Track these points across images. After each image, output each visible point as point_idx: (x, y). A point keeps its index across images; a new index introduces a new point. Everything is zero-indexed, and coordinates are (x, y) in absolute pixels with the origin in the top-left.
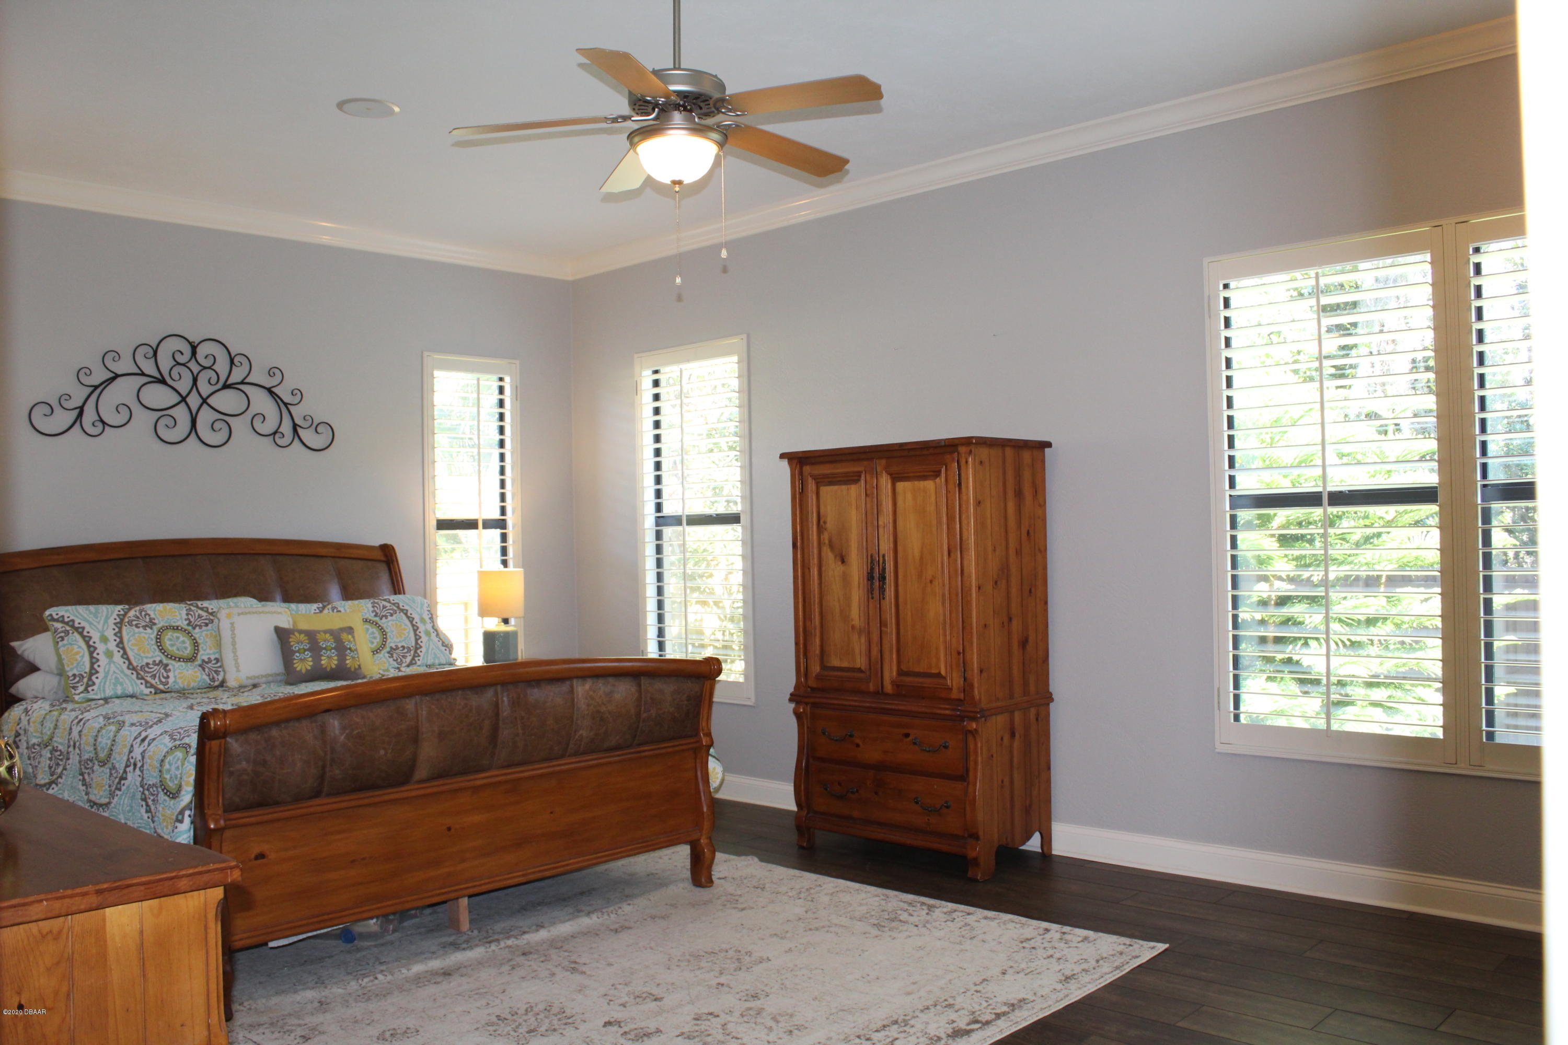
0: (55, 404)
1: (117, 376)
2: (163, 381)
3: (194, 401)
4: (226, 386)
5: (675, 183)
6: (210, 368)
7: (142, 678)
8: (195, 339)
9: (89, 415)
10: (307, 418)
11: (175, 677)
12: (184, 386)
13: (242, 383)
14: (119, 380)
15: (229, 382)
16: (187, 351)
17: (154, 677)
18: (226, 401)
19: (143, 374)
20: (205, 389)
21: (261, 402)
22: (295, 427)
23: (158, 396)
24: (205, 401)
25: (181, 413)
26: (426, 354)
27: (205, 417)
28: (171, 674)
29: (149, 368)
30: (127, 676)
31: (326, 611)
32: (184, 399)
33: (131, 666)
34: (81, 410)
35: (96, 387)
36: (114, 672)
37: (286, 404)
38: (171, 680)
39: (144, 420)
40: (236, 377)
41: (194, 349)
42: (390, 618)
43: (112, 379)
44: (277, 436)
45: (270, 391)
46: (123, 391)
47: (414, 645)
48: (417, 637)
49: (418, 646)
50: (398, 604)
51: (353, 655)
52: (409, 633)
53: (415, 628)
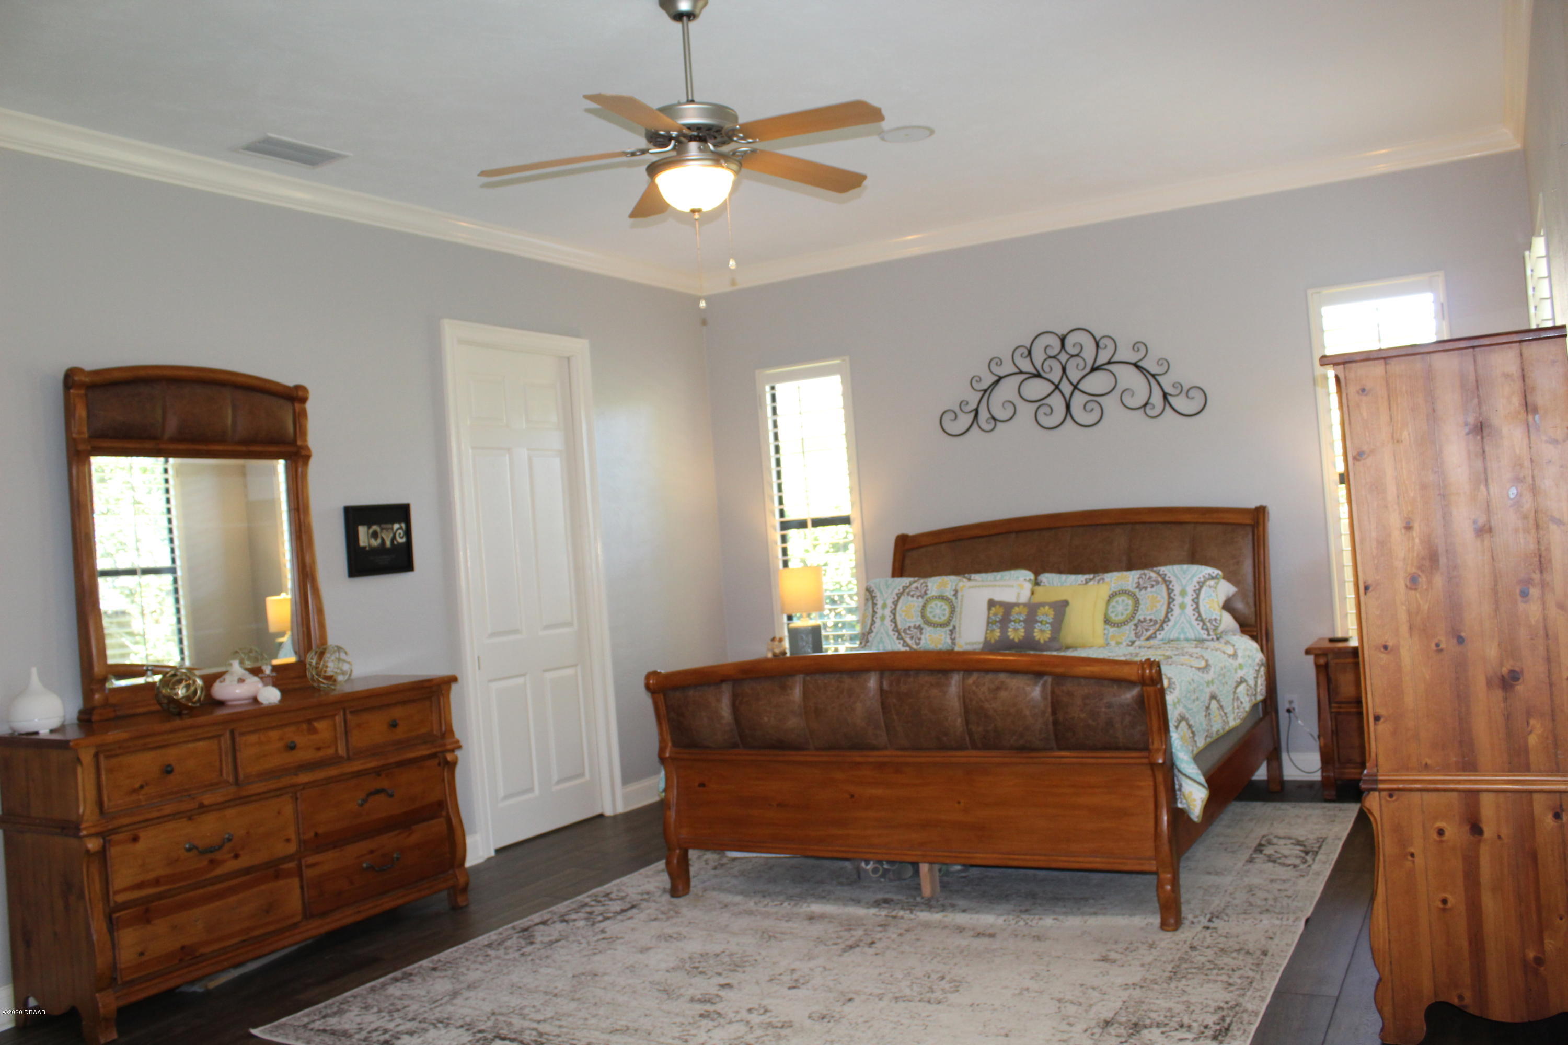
0: (957, 409)
1: (1000, 379)
2: (1038, 375)
3: (1066, 388)
4: (1094, 369)
5: (693, 211)
6: (1077, 355)
7: (902, 639)
8: (1062, 331)
9: (983, 415)
10: (1176, 385)
11: (926, 639)
12: (1056, 376)
13: (1109, 363)
14: (1003, 382)
15: (1097, 364)
16: (1057, 344)
17: (912, 638)
18: (1097, 383)
19: (1021, 372)
20: (1074, 375)
21: (1129, 378)
22: (1165, 396)
23: (1036, 388)
24: (1075, 387)
25: (1057, 402)
26: (1310, 292)
27: (1078, 400)
28: (923, 637)
29: (1026, 366)
30: (888, 635)
31: (1091, 583)
32: (1057, 387)
33: (896, 629)
34: (976, 411)
35: (985, 391)
36: (882, 633)
37: (1153, 376)
38: (923, 642)
39: (1027, 412)
40: (1103, 358)
41: (1063, 340)
42: (1149, 589)
43: (997, 382)
44: (1148, 407)
45: (1136, 365)
46: (1007, 390)
47: (1162, 618)
48: (1169, 610)
49: (1166, 619)
50: (1165, 575)
51: (1043, 628)
52: (1162, 606)
53: (1171, 600)
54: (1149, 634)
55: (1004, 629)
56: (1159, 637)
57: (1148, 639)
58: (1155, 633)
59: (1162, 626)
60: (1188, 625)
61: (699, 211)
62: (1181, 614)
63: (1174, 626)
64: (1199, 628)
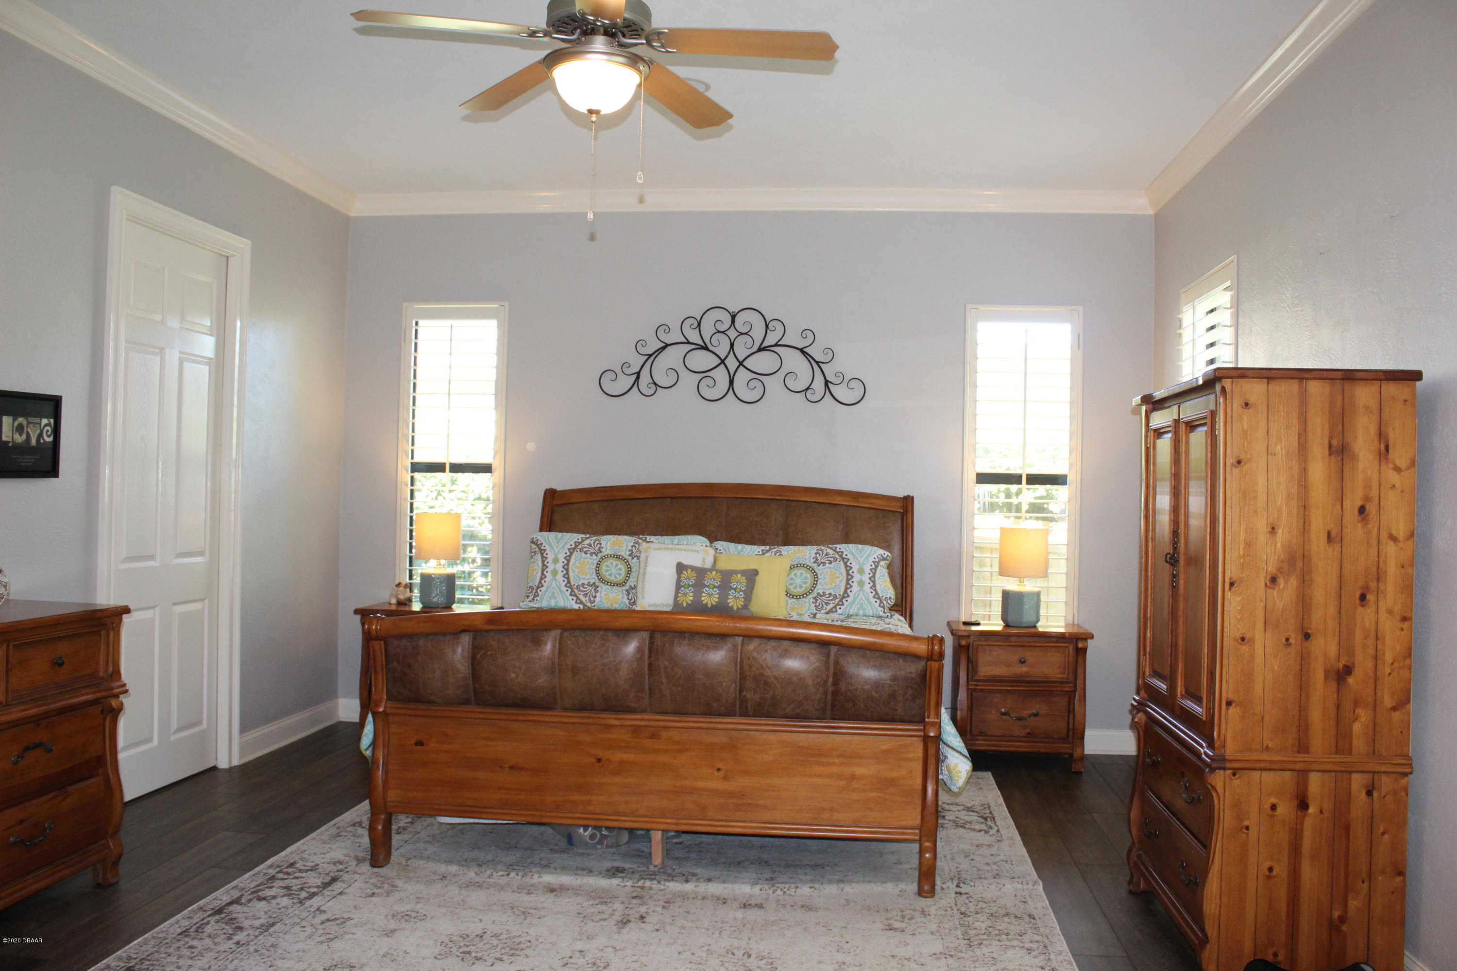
0: (618, 370)
1: (667, 345)
2: (705, 348)
3: (732, 363)
4: (760, 349)
5: (591, 112)
6: (746, 334)
7: (575, 595)
8: (734, 309)
9: (645, 378)
10: (837, 375)
11: (601, 597)
12: (723, 351)
13: (776, 345)
14: (669, 348)
15: (764, 345)
16: (727, 320)
17: (586, 595)
18: (762, 362)
19: (688, 343)
20: (741, 353)
21: (794, 361)
22: (827, 383)
23: (702, 360)
24: (741, 364)
25: (721, 375)
26: (969, 307)
27: (742, 376)
28: (598, 595)
29: (694, 337)
30: (561, 591)
31: (768, 554)
32: (723, 362)
33: (569, 585)
34: (638, 374)
35: (650, 356)
36: (554, 588)
37: (817, 363)
38: (597, 600)
39: (689, 381)
40: (770, 340)
41: (733, 317)
42: (827, 565)
43: (664, 348)
44: (809, 392)
45: (802, 351)
46: (672, 357)
47: (841, 593)
48: (848, 586)
49: (845, 595)
50: (843, 552)
51: (737, 594)
52: (841, 582)
53: (849, 577)
54: (829, 607)
55: (698, 593)
56: (839, 611)
57: (828, 613)
58: (835, 607)
59: (841, 600)
60: (866, 602)
61: (597, 112)
62: (860, 591)
63: (853, 602)
64: (877, 605)
